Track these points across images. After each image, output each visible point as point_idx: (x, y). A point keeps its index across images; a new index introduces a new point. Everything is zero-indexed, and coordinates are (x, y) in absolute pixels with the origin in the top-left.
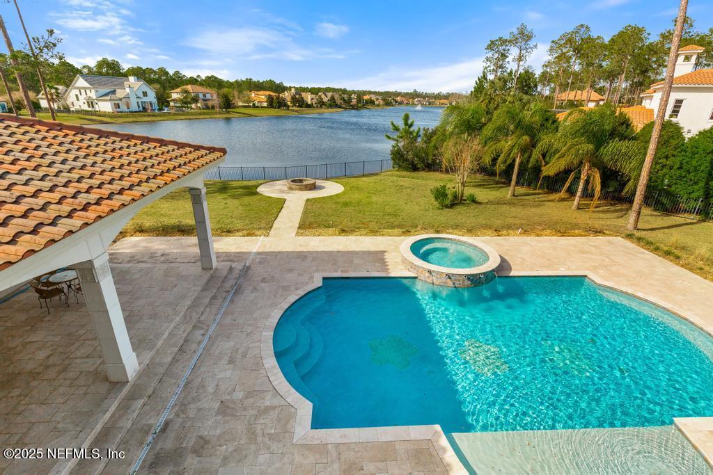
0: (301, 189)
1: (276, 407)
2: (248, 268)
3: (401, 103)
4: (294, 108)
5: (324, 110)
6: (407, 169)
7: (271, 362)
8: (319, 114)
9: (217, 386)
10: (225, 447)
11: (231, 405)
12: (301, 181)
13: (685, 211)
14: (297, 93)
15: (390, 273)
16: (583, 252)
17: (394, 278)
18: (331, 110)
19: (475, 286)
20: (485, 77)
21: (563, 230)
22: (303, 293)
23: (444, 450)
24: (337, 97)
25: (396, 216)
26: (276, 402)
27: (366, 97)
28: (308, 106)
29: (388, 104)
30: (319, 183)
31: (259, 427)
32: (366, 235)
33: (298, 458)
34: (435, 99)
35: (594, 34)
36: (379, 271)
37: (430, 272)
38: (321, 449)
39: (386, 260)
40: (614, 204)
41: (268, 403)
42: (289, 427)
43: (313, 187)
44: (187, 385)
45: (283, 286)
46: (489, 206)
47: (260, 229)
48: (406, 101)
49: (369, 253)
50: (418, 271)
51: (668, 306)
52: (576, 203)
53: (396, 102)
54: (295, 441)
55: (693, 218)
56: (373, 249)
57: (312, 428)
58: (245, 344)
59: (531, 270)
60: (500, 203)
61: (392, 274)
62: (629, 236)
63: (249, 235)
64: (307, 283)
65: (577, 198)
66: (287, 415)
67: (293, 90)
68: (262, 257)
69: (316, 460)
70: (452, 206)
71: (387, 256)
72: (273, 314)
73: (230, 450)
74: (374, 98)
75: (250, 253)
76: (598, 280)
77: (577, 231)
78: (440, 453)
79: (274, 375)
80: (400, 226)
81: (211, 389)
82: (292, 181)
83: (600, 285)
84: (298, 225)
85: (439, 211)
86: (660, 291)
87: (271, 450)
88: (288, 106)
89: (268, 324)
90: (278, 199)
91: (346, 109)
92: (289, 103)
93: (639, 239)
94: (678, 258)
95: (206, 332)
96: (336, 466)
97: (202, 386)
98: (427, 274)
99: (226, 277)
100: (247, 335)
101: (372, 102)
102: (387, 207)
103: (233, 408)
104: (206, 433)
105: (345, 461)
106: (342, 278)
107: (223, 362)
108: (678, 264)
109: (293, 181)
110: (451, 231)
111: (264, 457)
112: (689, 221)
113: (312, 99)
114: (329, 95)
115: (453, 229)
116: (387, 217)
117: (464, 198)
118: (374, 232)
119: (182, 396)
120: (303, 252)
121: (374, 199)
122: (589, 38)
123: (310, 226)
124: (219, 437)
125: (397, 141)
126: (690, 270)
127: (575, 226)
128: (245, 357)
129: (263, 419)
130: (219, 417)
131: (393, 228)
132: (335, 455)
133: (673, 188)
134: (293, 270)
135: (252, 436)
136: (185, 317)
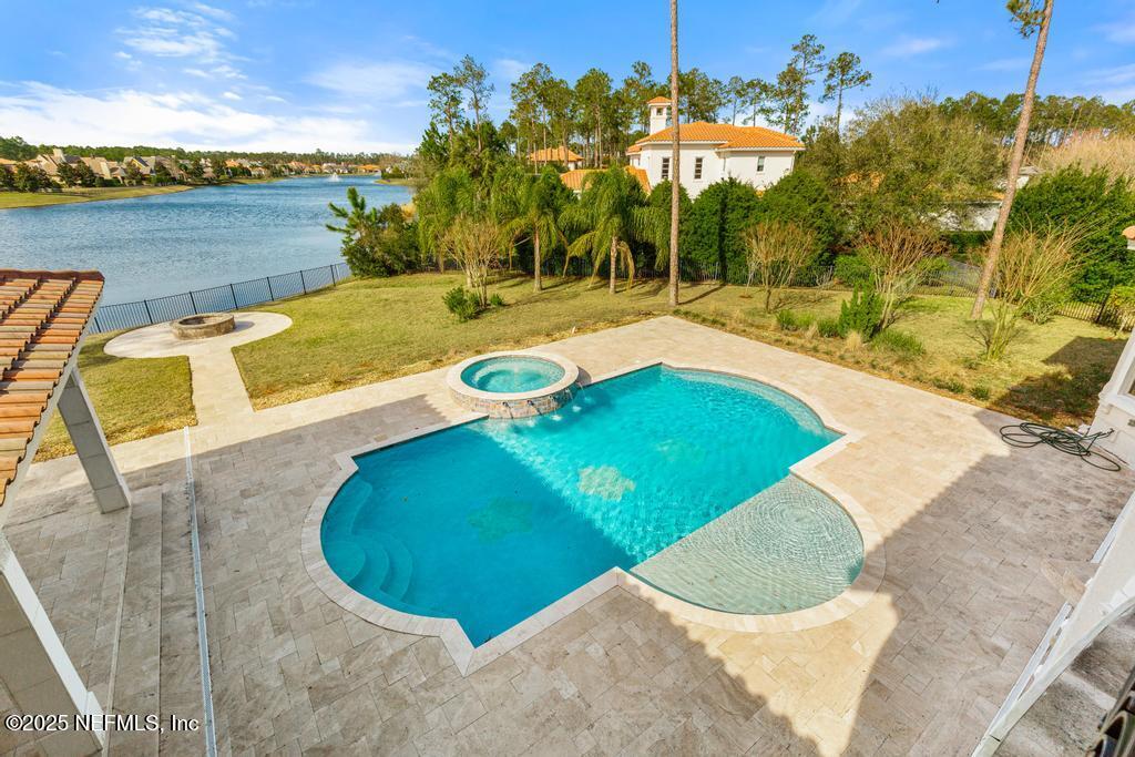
0: (208, 335)
1: (405, 650)
2: (197, 486)
3: (299, 172)
4: (73, 189)
5: (146, 190)
6: (379, 275)
7: (352, 600)
8: (138, 197)
9: (282, 672)
10: (363, 739)
11: (332, 684)
12: (199, 320)
13: (707, 277)
14: (69, 159)
15: (449, 422)
16: (645, 339)
17: (458, 426)
18: (165, 189)
19: (563, 406)
20: (434, 130)
21: (616, 319)
22: (335, 490)
23: (637, 588)
24: (167, 164)
25: (407, 344)
26: (400, 643)
27: (231, 163)
28: (106, 184)
29: (277, 174)
30: (239, 317)
31: (399, 685)
32: (378, 379)
33: (481, 689)
34: (356, 163)
35: (557, 76)
36: (432, 424)
37: (506, 404)
38: (504, 661)
39: (434, 406)
40: (645, 282)
41: (391, 651)
42: (443, 663)
43: (230, 327)
44: (220, 699)
45: (290, 491)
46: (521, 307)
47: (169, 416)
48: (307, 169)
49: (402, 403)
50: (488, 407)
51: (738, 372)
52: (612, 287)
53: (291, 170)
54: (463, 672)
55: (714, 284)
56: (403, 397)
57: (476, 647)
58: (287, 596)
59: (609, 371)
60: (531, 301)
61: (454, 423)
62: (676, 313)
63: (153, 432)
64: (331, 473)
65: (612, 280)
66: (431, 650)
67: (58, 154)
68: (213, 459)
69: (506, 676)
70: (477, 315)
71: (430, 400)
72: (303, 535)
73: (375, 736)
74: (246, 164)
75: (182, 461)
76: (674, 364)
77: (628, 318)
78: (633, 592)
79: (371, 613)
80: (422, 357)
81: (274, 682)
82: (181, 323)
83: (678, 369)
84: (245, 394)
85: (463, 325)
86: (726, 361)
87: (438, 700)
88: (59, 187)
89: (305, 552)
90: (170, 358)
91: (195, 186)
92: (57, 179)
93: (687, 313)
94: (723, 325)
95: (195, 608)
96: (535, 668)
97: (252, 687)
98: (503, 408)
99: (163, 513)
100: (280, 581)
101: (246, 172)
102: (385, 334)
103: (337, 686)
104: (316, 740)
105: (542, 657)
106: (382, 449)
107: (265, 637)
108: (726, 331)
109: (185, 322)
110: (495, 347)
111: (433, 716)
112: (713, 287)
113: (112, 170)
114: (151, 160)
115: (496, 344)
116: (396, 349)
117: (488, 302)
118: (388, 374)
119: (225, 717)
120: (289, 431)
121: (357, 326)
122: (552, 80)
123: (271, 389)
124: (344, 732)
125: (348, 232)
126: (737, 334)
127: (624, 313)
128: (303, 613)
129: (398, 673)
130: (323, 709)
131: (412, 361)
132: (525, 658)
133: (693, 256)
134: (290, 462)
135: (397, 701)
136: (129, 602)
